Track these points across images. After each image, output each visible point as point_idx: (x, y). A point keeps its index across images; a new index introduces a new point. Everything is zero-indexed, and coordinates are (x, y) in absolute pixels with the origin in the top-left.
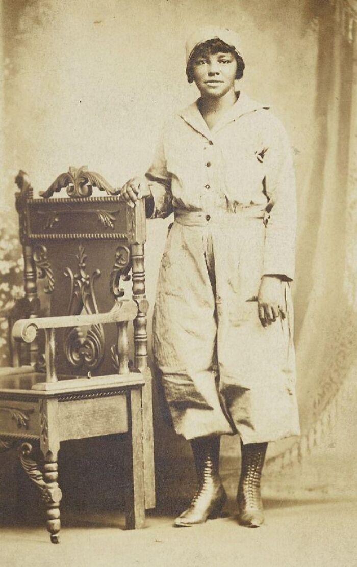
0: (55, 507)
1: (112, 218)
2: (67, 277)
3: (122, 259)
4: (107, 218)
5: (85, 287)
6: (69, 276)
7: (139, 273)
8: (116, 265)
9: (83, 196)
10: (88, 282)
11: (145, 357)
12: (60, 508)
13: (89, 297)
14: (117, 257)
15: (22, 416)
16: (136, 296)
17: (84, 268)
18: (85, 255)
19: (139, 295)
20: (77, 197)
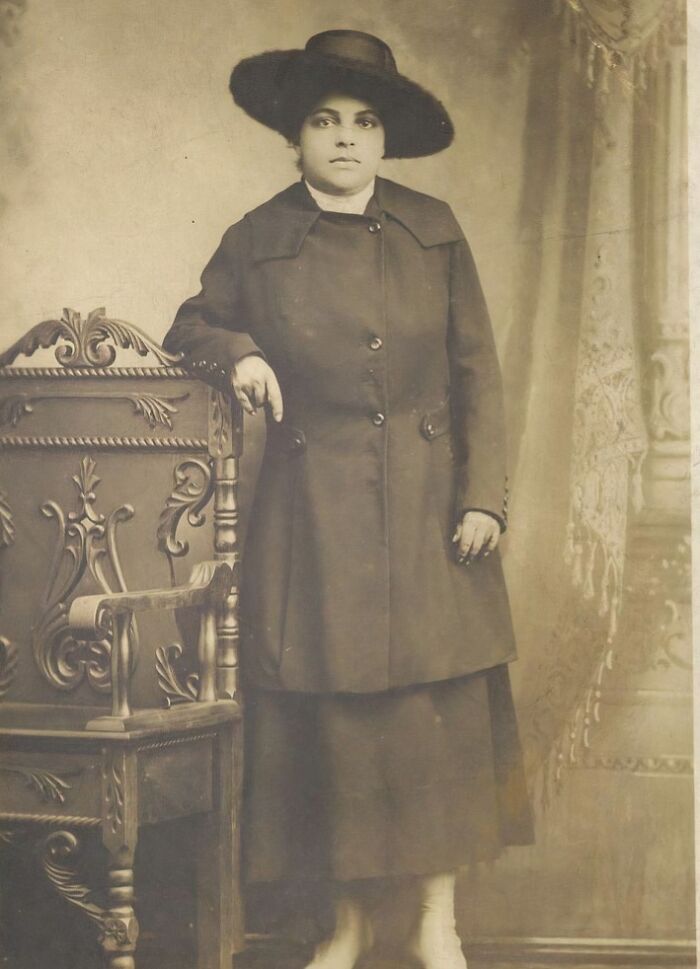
0: (127, 954)
1: (170, 408)
2: (51, 518)
3: (192, 485)
4: (158, 407)
5: (94, 538)
6: (55, 515)
7: (225, 511)
8: (175, 496)
9: (97, 366)
10: (101, 528)
11: (234, 669)
12: (134, 954)
13: (104, 555)
14: (179, 483)
15: (52, 780)
16: (219, 554)
17: (91, 501)
18: (95, 478)
19: (227, 554)
20: (82, 367)
